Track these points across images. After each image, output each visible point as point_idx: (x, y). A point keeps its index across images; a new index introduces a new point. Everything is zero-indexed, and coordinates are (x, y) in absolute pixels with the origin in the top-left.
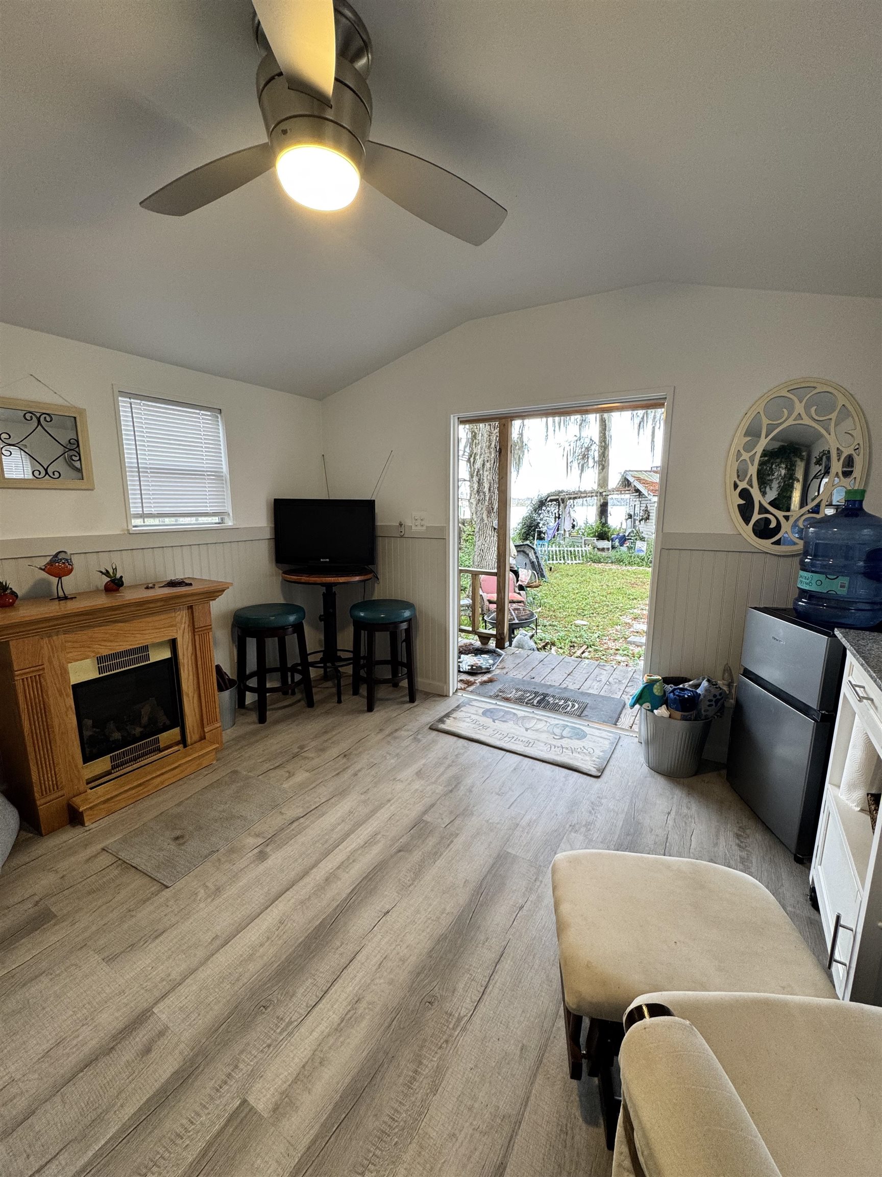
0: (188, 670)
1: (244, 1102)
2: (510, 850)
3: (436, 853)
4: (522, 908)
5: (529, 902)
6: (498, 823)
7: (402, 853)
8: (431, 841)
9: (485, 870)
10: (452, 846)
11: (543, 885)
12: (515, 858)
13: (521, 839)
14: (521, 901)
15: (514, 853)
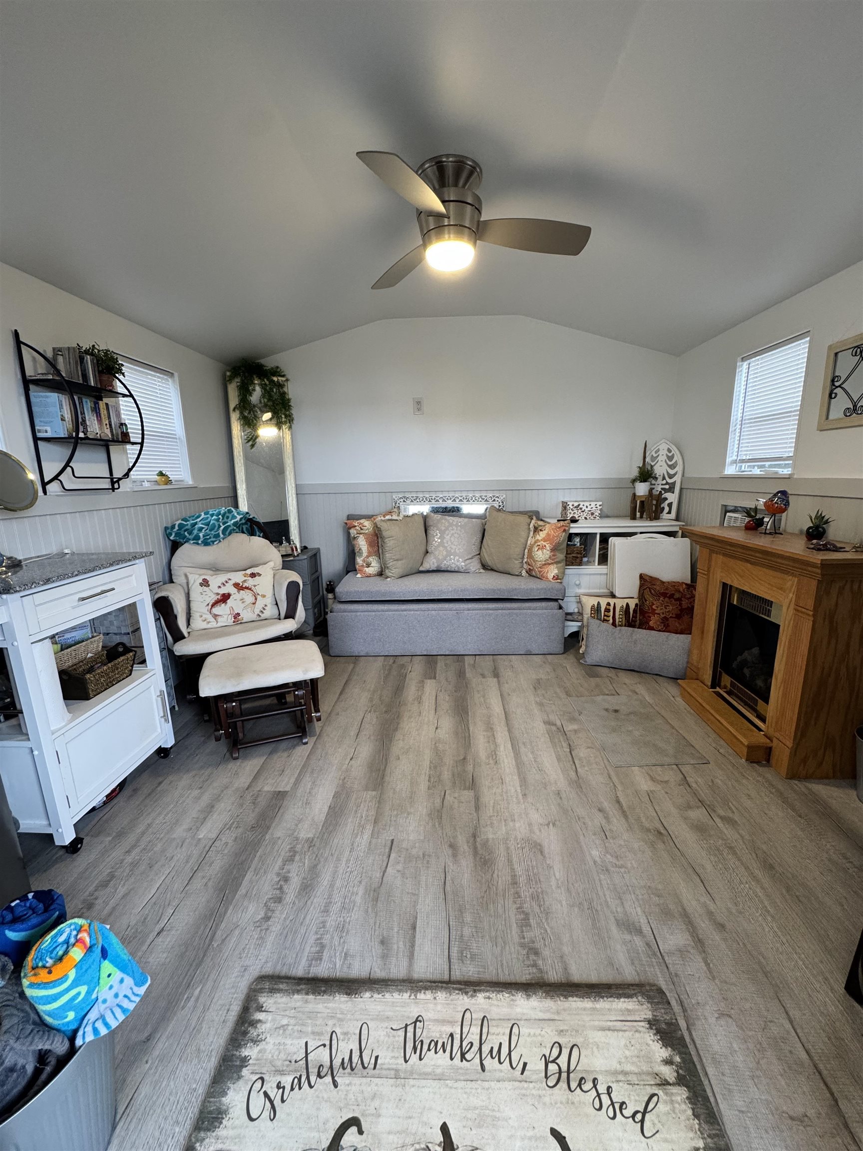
0: (783, 651)
1: (435, 678)
2: (374, 793)
3: (435, 767)
4: (351, 759)
5: (347, 763)
6: (397, 816)
7: (462, 757)
8: (446, 775)
9: (388, 771)
10: (427, 778)
11: (338, 777)
12: (367, 789)
13: (366, 808)
14: (353, 762)
15: (370, 792)
